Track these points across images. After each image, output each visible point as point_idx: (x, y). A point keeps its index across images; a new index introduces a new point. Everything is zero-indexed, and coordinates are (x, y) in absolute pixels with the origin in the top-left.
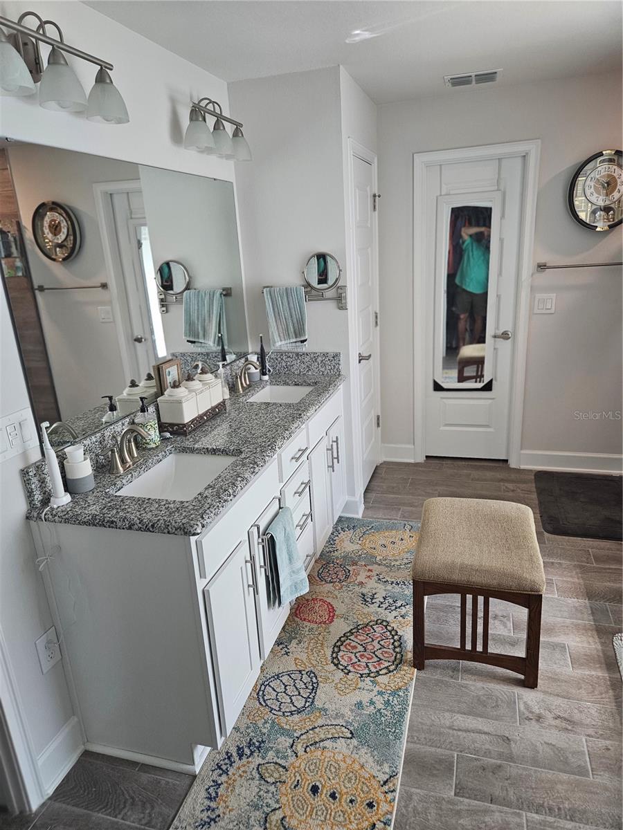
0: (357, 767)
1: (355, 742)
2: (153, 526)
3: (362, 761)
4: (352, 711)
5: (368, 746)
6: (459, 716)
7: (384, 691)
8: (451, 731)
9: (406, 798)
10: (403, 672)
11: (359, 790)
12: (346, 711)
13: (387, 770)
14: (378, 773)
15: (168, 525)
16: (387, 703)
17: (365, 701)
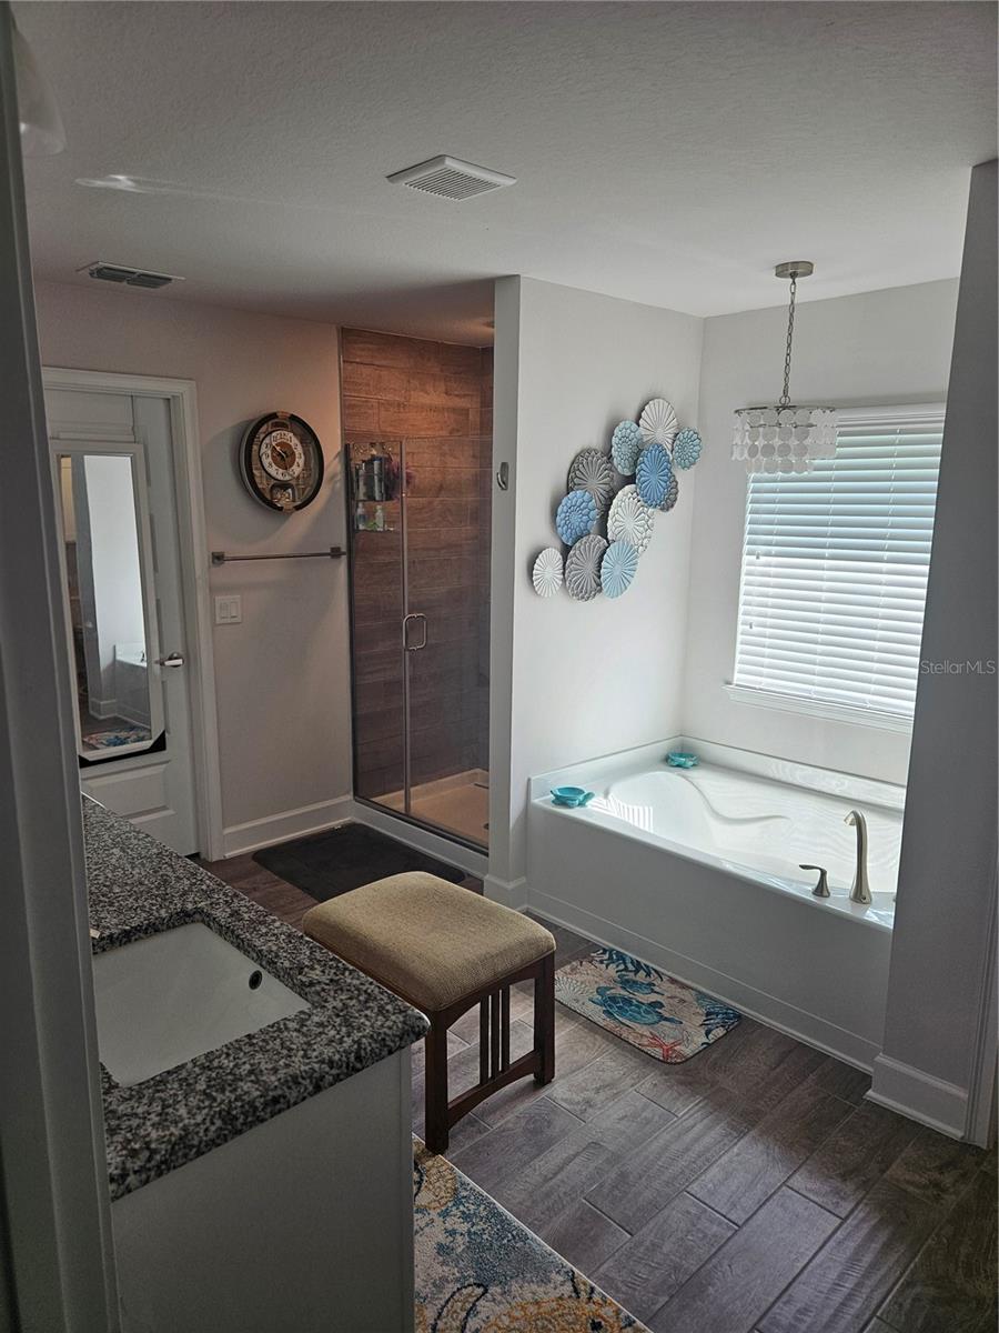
0: (532, 1309)
1: (495, 1290)
2: (358, 1058)
3: (529, 1296)
4: (443, 1263)
5: (511, 1278)
6: (537, 1163)
7: (443, 1208)
8: (551, 1183)
9: (608, 1283)
10: (434, 1171)
11: (567, 1327)
12: (439, 1271)
13: (561, 1279)
14: (557, 1291)
15: (384, 1039)
16: (466, 1217)
17: (442, 1238)
